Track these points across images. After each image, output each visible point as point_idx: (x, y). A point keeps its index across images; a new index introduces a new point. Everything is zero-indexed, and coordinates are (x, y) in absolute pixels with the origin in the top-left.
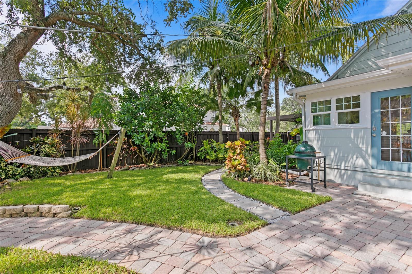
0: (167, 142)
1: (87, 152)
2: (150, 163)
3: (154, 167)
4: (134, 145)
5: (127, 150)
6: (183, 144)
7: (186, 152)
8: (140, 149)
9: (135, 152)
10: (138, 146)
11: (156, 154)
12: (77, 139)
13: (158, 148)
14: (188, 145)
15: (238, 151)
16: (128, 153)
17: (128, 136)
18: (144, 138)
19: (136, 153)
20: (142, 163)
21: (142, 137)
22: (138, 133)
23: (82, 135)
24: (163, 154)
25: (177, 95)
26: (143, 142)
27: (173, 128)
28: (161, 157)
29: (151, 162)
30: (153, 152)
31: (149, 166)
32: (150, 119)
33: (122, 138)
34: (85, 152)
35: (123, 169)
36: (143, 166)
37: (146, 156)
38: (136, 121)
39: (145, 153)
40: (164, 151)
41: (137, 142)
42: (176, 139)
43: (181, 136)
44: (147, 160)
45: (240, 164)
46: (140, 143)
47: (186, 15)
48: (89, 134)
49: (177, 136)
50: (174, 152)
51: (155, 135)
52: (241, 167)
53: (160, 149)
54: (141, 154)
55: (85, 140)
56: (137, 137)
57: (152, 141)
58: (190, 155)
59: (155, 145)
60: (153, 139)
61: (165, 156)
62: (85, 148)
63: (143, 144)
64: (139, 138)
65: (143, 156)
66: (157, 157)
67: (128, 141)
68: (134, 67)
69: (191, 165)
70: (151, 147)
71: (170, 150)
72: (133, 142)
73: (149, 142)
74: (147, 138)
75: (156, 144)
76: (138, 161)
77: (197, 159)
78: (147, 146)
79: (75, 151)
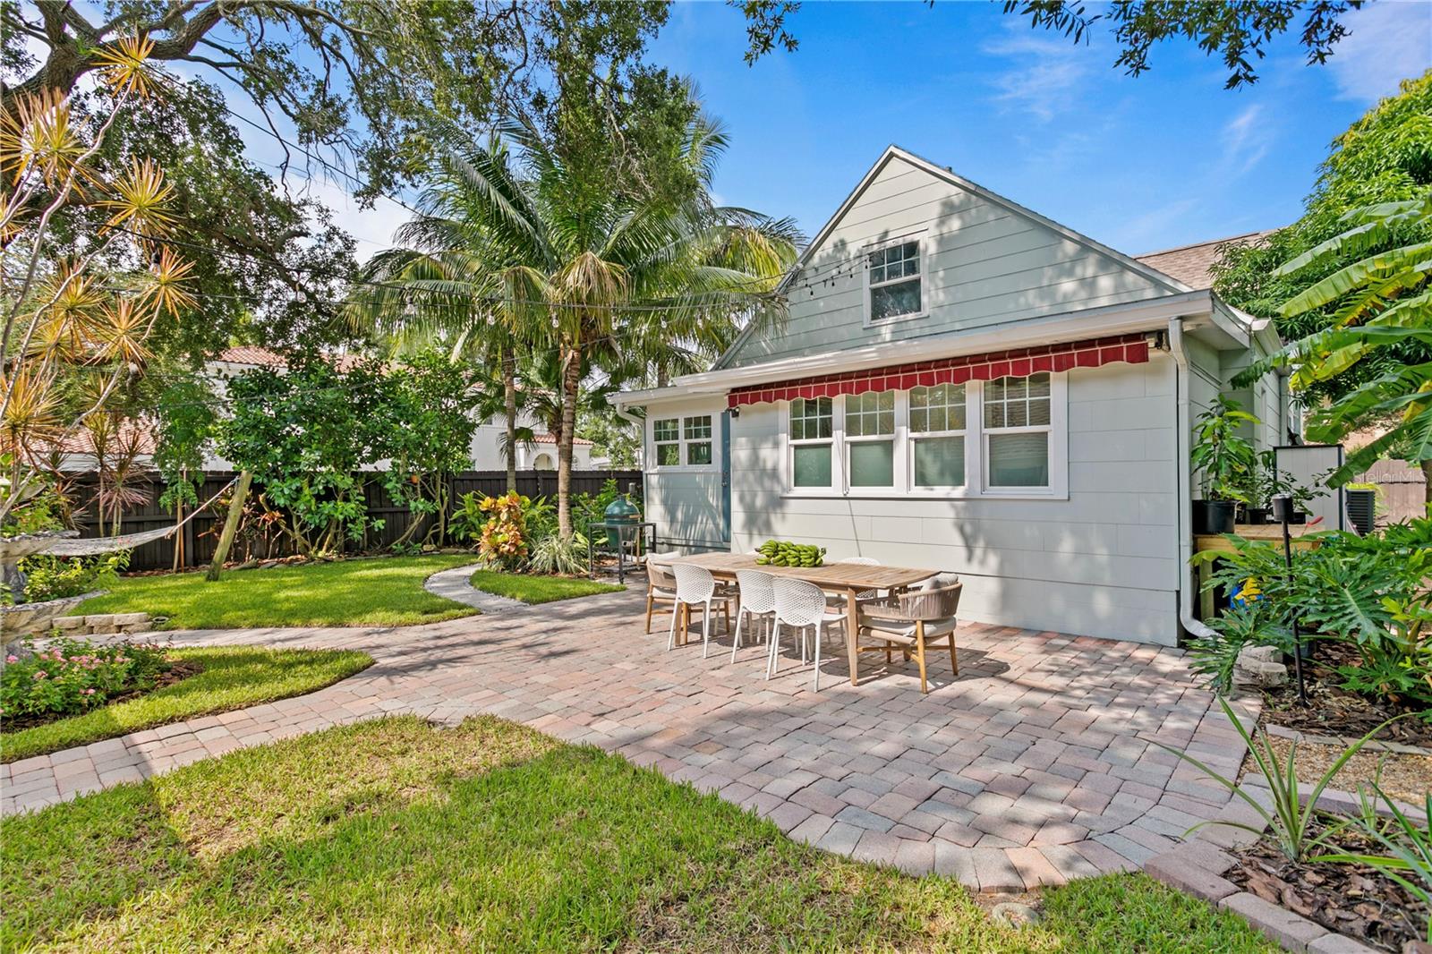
0: (363, 499)
1: (139, 526)
2: (316, 552)
3: (327, 561)
4: (273, 507)
5: (254, 520)
6: (406, 504)
7: (416, 523)
8: (288, 518)
9: (276, 527)
10: (284, 510)
11: (333, 531)
12: (115, 496)
13: (336, 515)
14: (416, 507)
15: (504, 517)
16: (256, 527)
17: (257, 488)
18: (299, 490)
19: (279, 529)
20: (294, 553)
21: (294, 487)
22: (283, 479)
23: (125, 485)
24: (350, 530)
25: (397, 379)
26: (296, 500)
27: (384, 465)
28: (346, 536)
29: (320, 548)
30: (325, 523)
31: (313, 560)
32: (314, 446)
33: (243, 491)
34: (134, 526)
35: (242, 566)
36: (297, 560)
37: (305, 535)
38: (279, 450)
39: (302, 528)
40: (353, 521)
41: (281, 502)
42: (387, 491)
43: (399, 486)
44: (308, 543)
45: (506, 543)
46: (288, 503)
47: (416, 183)
48: (148, 483)
49: (388, 486)
50: (379, 524)
51: (328, 482)
52: (507, 547)
53: (341, 517)
54: (293, 530)
55: (137, 496)
56: (280, 492)
57: (319, 498)
58: (431, 532)
59: (327, 507)
60: (323, 493)
61: (357, 532)
62: (133, 518)
63: (295, 505)
64: (286, 491)
65: (297, 535)
66: (335, 536)
67: (256, 500)
68: (272, 310)
69: (427, 554)
70: (318, 512)
71: (371, 520)
72: (268, 501)
73: (313, 501)
74: (307, 491)
75: (331, 505)
76: (283, 549)
77: (449, 541)
78: (309, 511)
79: (108, 525)
